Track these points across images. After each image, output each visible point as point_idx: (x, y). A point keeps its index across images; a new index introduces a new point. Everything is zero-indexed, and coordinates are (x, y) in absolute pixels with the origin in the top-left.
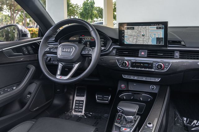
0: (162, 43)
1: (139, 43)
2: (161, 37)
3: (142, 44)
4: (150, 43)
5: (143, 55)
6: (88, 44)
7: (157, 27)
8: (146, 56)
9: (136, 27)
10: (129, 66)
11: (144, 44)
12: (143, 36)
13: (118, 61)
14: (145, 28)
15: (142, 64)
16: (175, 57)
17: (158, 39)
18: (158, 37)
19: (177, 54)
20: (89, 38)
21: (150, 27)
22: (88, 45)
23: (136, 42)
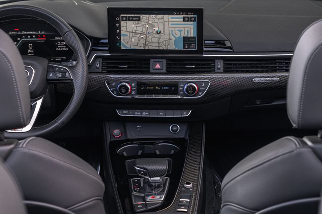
0: (194, 47)
1: (151, 48)
2: (192, 36)
3: (157, 48)
4: (172, 47)
5: (158, 69)
6: (31, 48)
7: (184, 18)
8: (164, 71)
9: (144, 17)
10: (133, 92)
11: (161, 48)
12: (159, 33)
13: (108, 84)
14: (163, 18)
15: (157, 88)
16: (217, 71)
17: (187, 40)
18: (186, 35)
19: (219, 65)
20: (31, 36)
21: (170, 16)
22: (29, 51)
23: (145, 45)
